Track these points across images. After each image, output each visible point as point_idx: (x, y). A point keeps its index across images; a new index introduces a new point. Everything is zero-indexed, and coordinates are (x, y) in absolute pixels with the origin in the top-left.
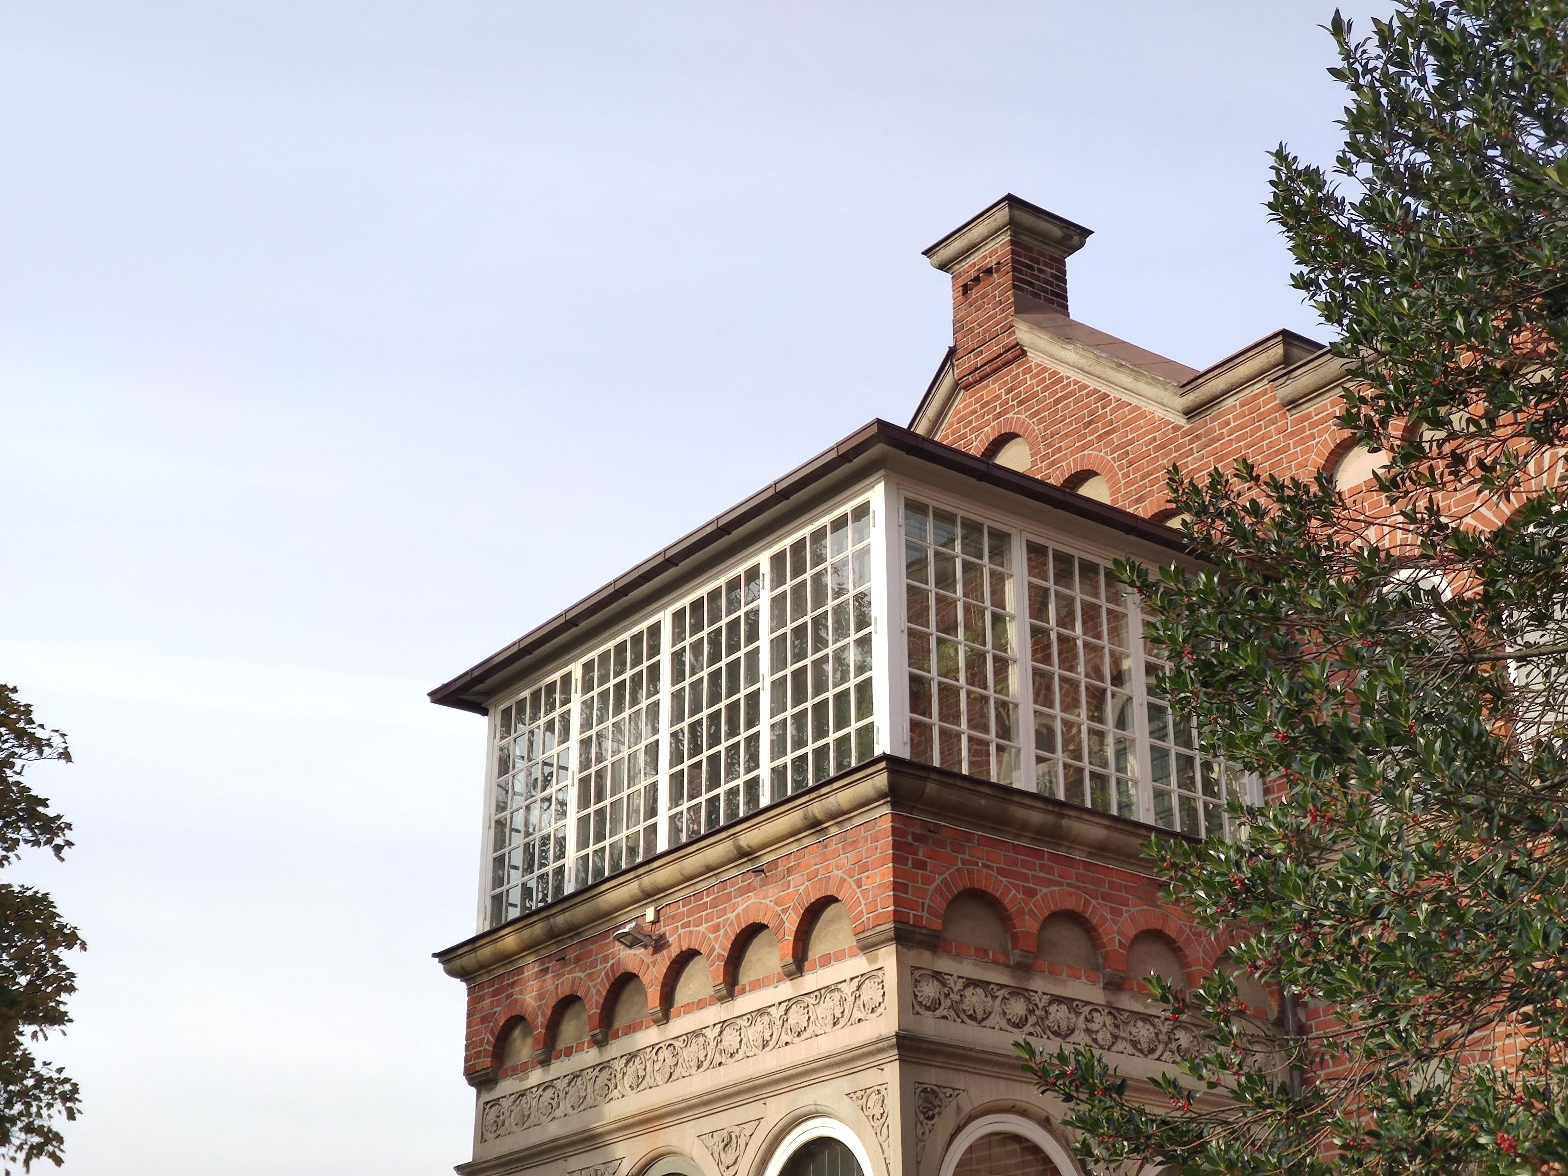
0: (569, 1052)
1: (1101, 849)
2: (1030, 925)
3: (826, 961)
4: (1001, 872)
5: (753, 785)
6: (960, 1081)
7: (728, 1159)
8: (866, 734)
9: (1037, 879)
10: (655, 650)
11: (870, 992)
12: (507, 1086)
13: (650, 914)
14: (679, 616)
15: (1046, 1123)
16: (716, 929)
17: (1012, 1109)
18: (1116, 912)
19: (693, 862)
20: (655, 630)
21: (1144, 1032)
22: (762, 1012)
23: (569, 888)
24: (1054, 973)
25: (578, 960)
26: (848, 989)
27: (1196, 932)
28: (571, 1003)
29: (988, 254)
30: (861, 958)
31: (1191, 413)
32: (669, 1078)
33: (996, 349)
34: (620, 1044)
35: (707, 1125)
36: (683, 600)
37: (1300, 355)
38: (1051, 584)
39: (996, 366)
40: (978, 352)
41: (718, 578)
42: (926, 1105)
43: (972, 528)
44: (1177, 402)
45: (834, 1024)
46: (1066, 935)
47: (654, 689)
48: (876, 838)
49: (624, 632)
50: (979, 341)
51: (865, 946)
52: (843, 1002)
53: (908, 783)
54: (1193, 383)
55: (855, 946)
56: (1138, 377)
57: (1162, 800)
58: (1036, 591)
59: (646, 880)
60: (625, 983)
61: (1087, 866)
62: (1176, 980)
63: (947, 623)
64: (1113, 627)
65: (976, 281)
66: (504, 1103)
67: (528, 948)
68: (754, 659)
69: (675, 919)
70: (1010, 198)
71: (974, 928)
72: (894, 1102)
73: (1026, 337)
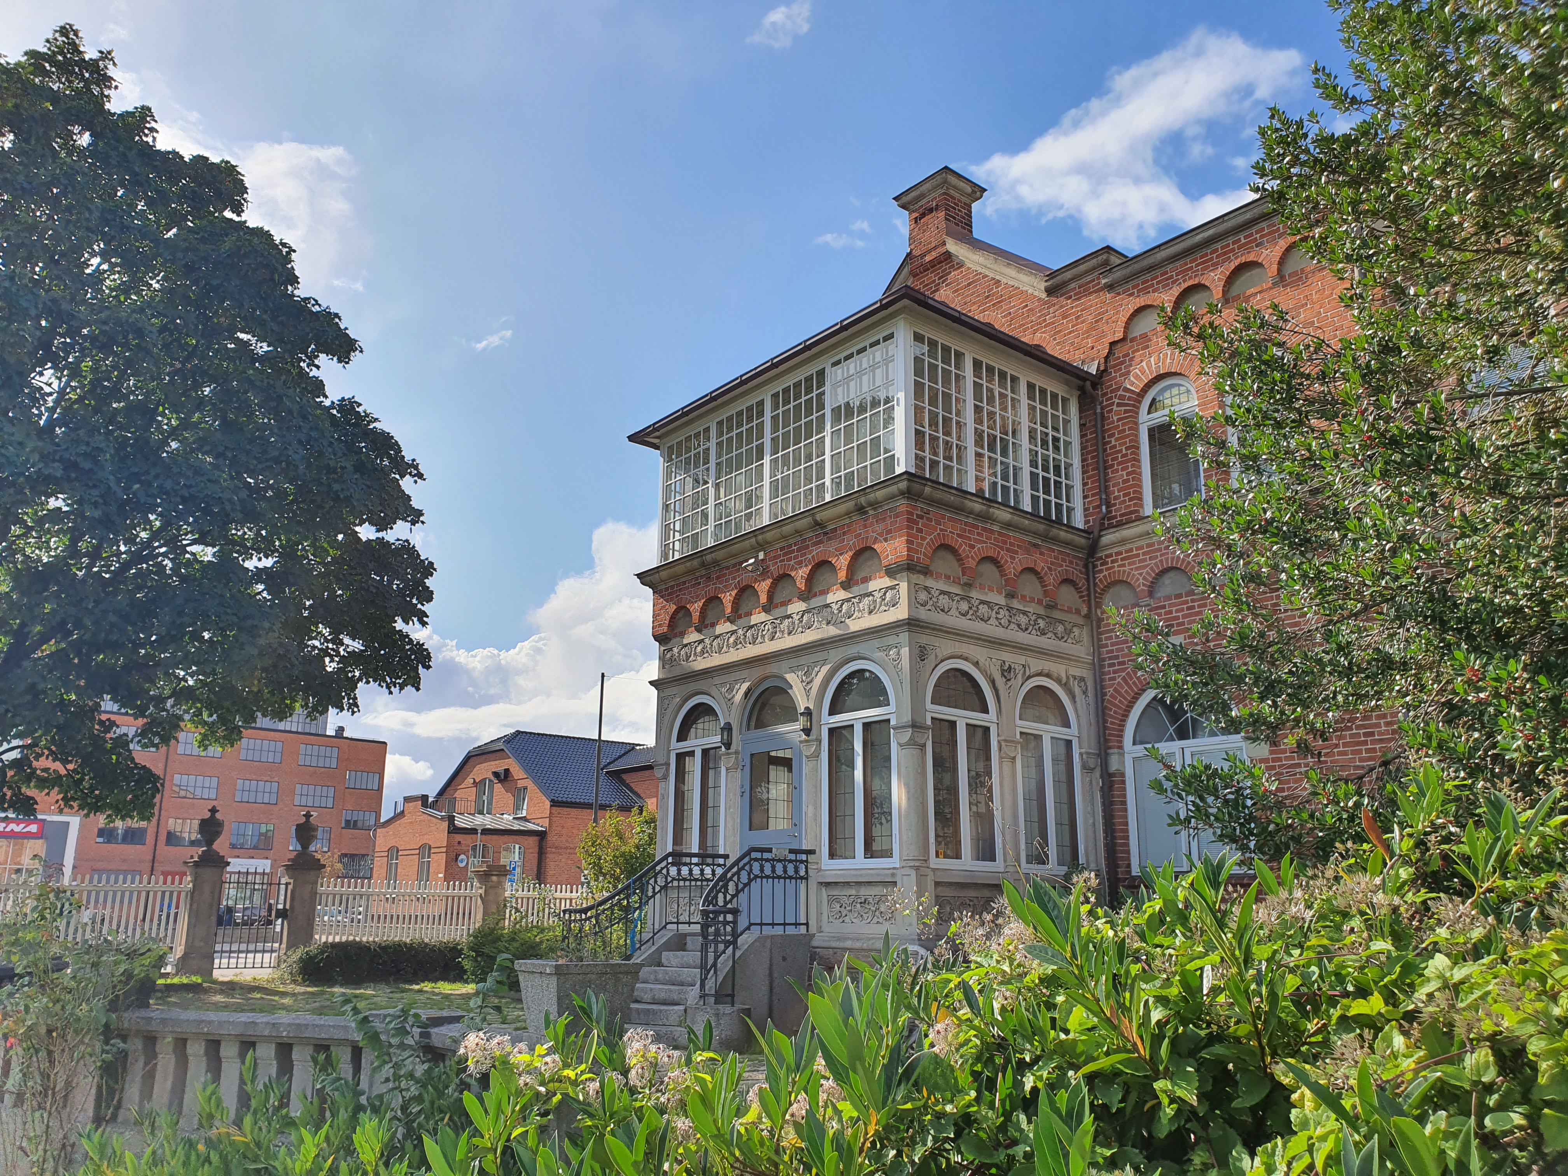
0: (714, 625)
1: (1008, 525)
2: (972, 563)
3: (866, 580)
4: (958, 535)
5: (821, 488)
6: (937, 642)
8: (891, 460)
9: (976, 540)
10: (761, 414)
11: (891, 597)
12: (677, 642)
13: (761, 556)
14: (775, 396)
15: (976, 664)
16: (801, 562)
17: (960, 657)
18: (1013, 558)
20: (761, 403)
21: (1023, 620)
22: (827, 606)
23: (715, 541)
24: (982, 587)
25: (718, 578)
26: (879, 594)
27: (1050, 569)
28: (714, 600)
29: (931, 200)
30: (887, 579)
31: (1050, 291)
32: (772, 639)
33: (934, 254)
34: (742, 622)
35: (794, 662)
36: (779, 387)
37: (1115, 260)
38: (984, 382)
39: (933, 264)
40: (923, 256)
41: (800, 375)
42: (921, 654)
43: (946, 350)
44: (1043, 285)
45: (870, 612)
46: (988, 569)
47: (761, 436)
48: (897, 516)
49: (742, 405)
50: (924, 249)
51: (891, 572)
52: (875, 601)
53: (916, 487)
54: (1053, 275)
55: (883, 573)
56: (1020, 271)
57: (1035, 499)
58: (977, 386)
59: (760, 538)
60: (745, 591)
61: (1000, 534)
62: (1039, 593)
63: (933, 401)
64: (1013, 407)
65: (923, 215)
66: (675, 650)
67: (689, 572)
68: (821, 419)
69: (775, 557)
70: (946, 168)
71: (945, 564)
72: (905, 651)
73: (952, 246)
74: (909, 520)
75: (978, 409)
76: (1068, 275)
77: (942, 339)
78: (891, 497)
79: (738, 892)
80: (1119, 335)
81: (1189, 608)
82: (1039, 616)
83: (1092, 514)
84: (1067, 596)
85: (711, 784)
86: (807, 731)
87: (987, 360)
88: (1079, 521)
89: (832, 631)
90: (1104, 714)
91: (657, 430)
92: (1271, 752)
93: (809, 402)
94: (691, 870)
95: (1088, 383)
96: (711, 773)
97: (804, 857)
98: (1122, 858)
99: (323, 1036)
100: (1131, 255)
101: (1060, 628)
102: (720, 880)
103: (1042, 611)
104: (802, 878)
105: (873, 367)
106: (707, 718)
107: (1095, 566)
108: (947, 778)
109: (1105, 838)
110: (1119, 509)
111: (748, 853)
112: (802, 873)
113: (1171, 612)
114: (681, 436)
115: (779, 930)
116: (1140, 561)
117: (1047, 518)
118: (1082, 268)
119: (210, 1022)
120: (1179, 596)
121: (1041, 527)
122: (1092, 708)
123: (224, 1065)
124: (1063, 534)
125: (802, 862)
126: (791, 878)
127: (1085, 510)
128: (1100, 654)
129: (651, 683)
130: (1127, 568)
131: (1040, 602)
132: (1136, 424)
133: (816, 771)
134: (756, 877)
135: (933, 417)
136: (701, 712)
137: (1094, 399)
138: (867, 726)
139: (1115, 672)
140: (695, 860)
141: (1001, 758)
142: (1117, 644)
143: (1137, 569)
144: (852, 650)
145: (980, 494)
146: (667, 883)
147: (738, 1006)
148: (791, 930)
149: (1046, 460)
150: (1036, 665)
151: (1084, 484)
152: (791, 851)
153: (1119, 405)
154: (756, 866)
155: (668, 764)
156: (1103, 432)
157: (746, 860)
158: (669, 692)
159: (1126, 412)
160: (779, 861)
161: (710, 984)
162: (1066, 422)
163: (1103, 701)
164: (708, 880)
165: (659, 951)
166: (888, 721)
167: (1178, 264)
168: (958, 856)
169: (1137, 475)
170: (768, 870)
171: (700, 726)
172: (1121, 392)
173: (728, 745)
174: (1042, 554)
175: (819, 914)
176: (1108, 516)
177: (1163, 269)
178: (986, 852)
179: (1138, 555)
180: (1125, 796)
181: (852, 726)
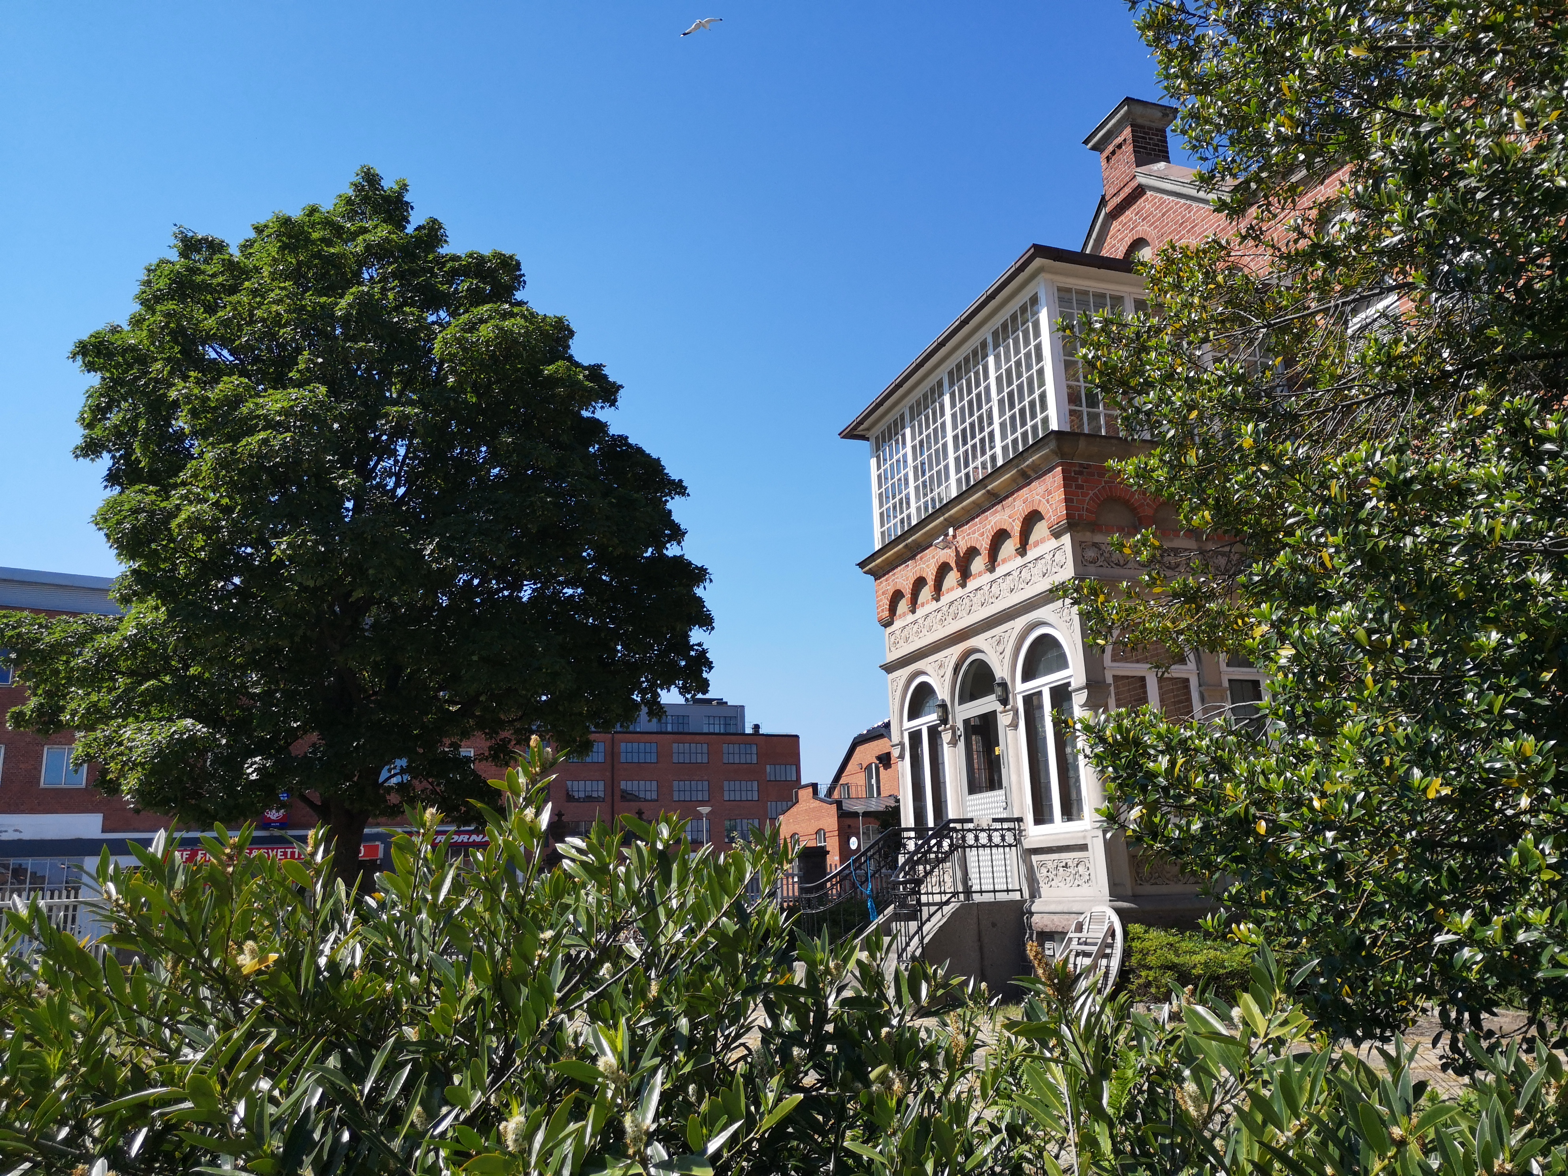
0: (923, 605)
2: (1148, 511)
3: (1036, 544)
5: (993, 458)
7: (1000, 649)
8: (1045, 421)
11: (1059, 556)
12: (898, 624)
13: (951, 531)
14: (951, 373)
16: (982, 534)
19: (969, 501)
20: (940, 382)
22: (1009, 574)
23: (914, 522)
25: (921, 558)
26: (1048, 557)
28: (920, 581)
29: (1119, 135)
30: (1053, 540)
32: (969, 612)
33: (1126, 191)
35: (988, 634)
36: (951, 363)
40: (1117, 195)
41: (967, 348)
45: (1045, 575)
47: (943, 414)
48: (1054, 476)
50: (1117, 188)
51: (1054, 534)
52: (1046, 564)
55: (1049, 535)
59: (947, 515)
60: (943, 569)
65: (1113, 153)
66: (897, 633)
67: (898, 555)
68: (988, 389)
69: (963, 532)
70: (1128, 99)
71: (1115, 517)
74: (1065, 478)
77: (1091, 286)
78: (1045, 458)
85: (938, 759)
86: (1004, 701)
89: (1016, 599)
91: (862, 422)
93: (977, 374)
96: (937, 749)
97: (1011, 825)
104: (1010, 846)
106: (929, 697)
111: (946, 825)
112: (1010, 841)
114: (882, 426)
126: (997, 846)
129: (881, 666)
133: (1016, 739)
134: (958, 847)
136: (923, 691)
138: (1052, 690)
144: (1034, 615)
148: (1002, 897)
152: (995, 820)
154: (957, 837)
155: (902, 744)
157: (945, 831)
158: (896, 673)
160: (983, 830)
166: (1069, 684)
170: (970, 840)
171: (924, 704)
173: (944, 721)
175: (1030, 880)
181: (1040, 693)
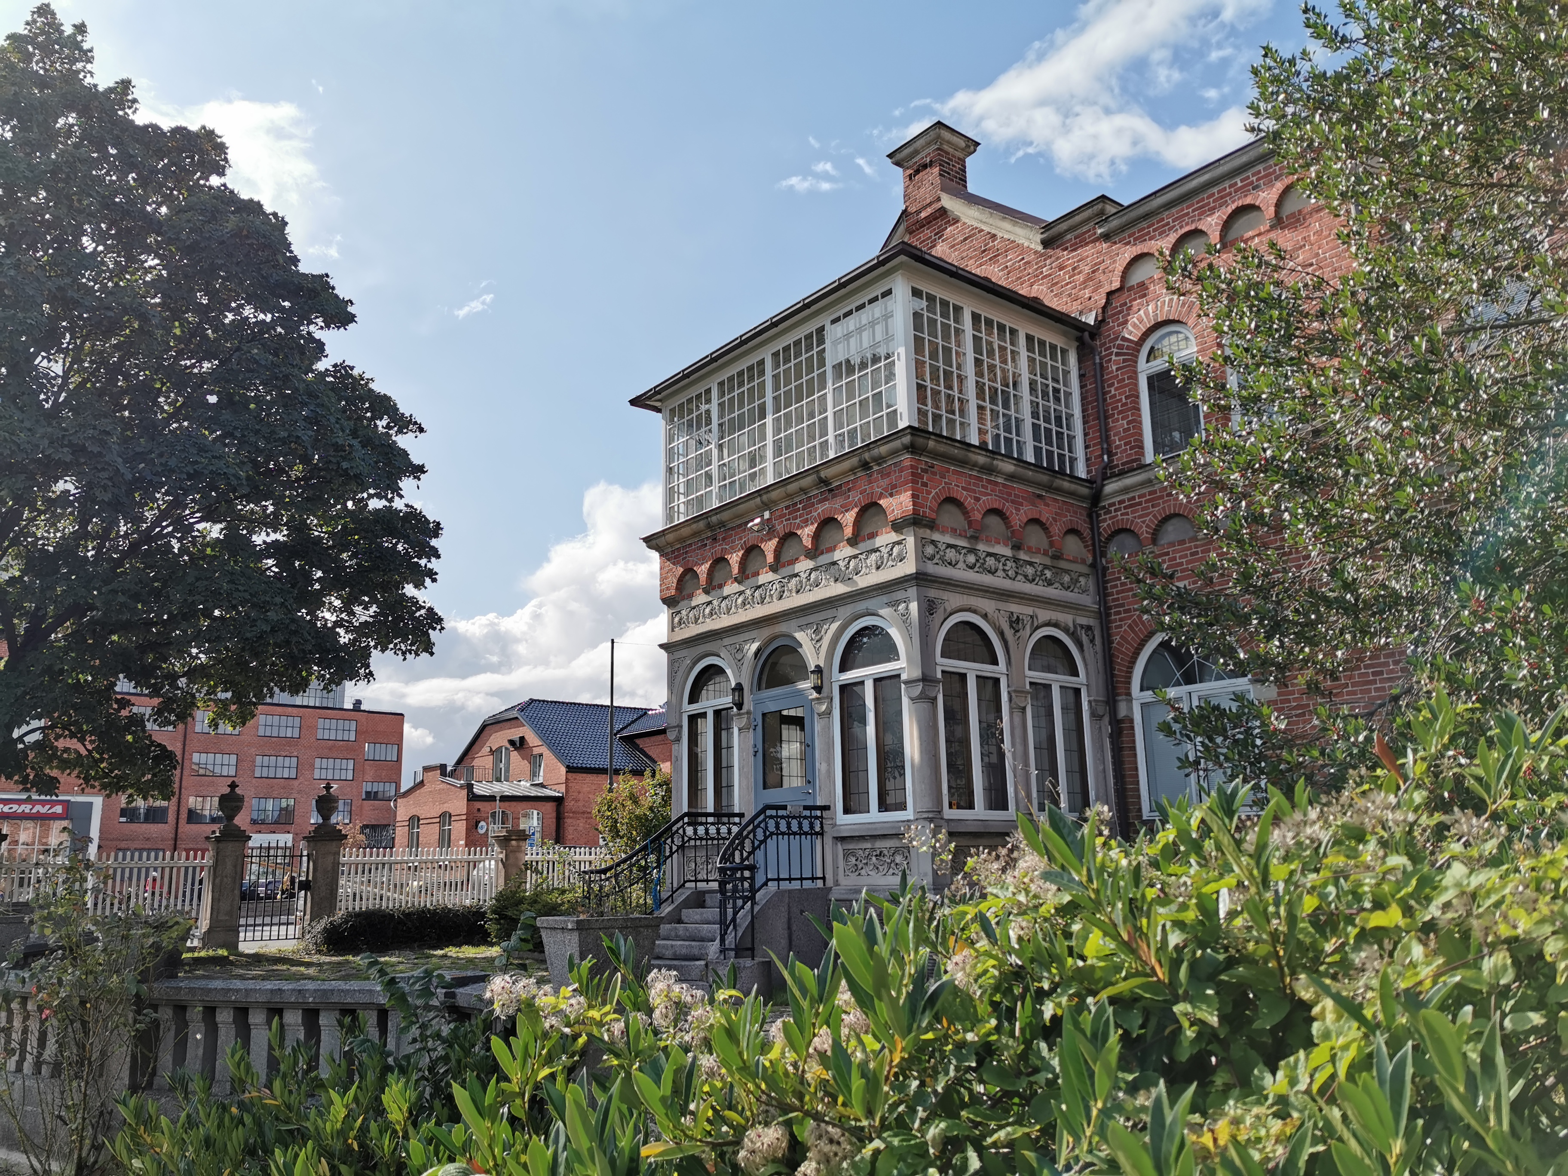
0: (721, 586)
1: (1011, 477)
2: (977, 516)
3: (871, 536)
4: (963, 488)
5: (824, 445)
6: (945, 595)
7: (817, 637)
8: (893, 416)
9: (982, 493)
10: (762, 373)
11: (898, 552)
12: (685, 604)
13: (767, 515)
14: (776, 355)
15: (985, 616)
16: (806, 520)
17: (969, 610)
18: (1018, 510)
19: (793, 487)
20: (762, 363)
21: (1030, 571)
22: (834, 563)
23: (714, 506)
24: (988, 541)
26: (885, 550)
27: (1055, 520)
28: (720, 561)
29: (924, 156)
30: (893, 534)
31: (1046, 243)
32: (781, 598)
33: (929, 211)
34: (751, 582)
35: (803, 621)
36: (779, 345)
37: (1111, 209)
38: (983, 335)
39: (930, 220)
40: (918, 212)
41: (800, 333)
42: (929, 608)
43: (945, 304)
44: (1039, 237)
45: (878, 568)
46: (994, 521)
47: (762, 395)
48: (901, 470)
49: (743, 365)
50: (919, 206)
51: (897, 527)
52: (882, 557)
53: (920, 441)
54: (1048, 226)
55: (889, 528)
56: (1015, 224)
57: (1037, 451)
58: (977, 340)
59: (765, 497)
60: (752, 551)
61: (1004, 485)
62: (1044, 543)
63: (934, 356)
64: (1014, 360)
65: (917, 172)
66: (684, 613)
67: (695, 534)
68: (822, 377)
69: (781, 516)
70: (939, 123)
71: (951, 517)
72: (914, 606)
73: (948, 202)
74: (913, 474)
75: (978, 362)
76: (1064, 226)
77: (940, 293)
78: (895, 453)
79: (754, 849)
80: (1116, 285)
81: (1192, 554)
82: (1046, 567)
83: (1094, 464)
84: (1073, 546)
85: (724, 744)
86: (818, 689)
87: (985, 313)
88: (1081, 472)
89: (840, 589)
90: (1111, 662)
91: (659, 392)
92: (1279, 694)
93: (810, 359)
94: (707, 830)
95: (1086, 334)
96: (724, 733)
97: (818, 813)
98: (1133, 803)
99: (349, 1000)
100: (1126, 204)
101: (1067, 578)
102: (736, 837)
103: (1048, 561)
104: (817, 834)
105: (873, 324)
106: (717, 679)
107: (1098, 516)
108: (958, 730)
109: (1115, 784)
110: (1120, 459)
111: (763, 811)
112: (818, 829)
113: (1175, 559)
114: (682, 398)
115: (796, 885)
116: (1143, 509)
117: (1050, 469)
118: (1078, 219)
119: (238, 991)
120: (1182, 542)
121: (1044, 478)
122: (1100, 656)
123: (253, 1032)
124: (1066, 485)
125: (817, 818)
126: (806, 834)
127: (1087, 460)
128: (1106, 602)
129: (662, 646)
130: (1130, 517)
131: (1045, 553)
132: (1136, 373)
133: (829, 728)
134: (772, 834)
135: (935, 370)
136: (712, 673)
137: (1092, 351)
138: (877, 681)
139: (1121, 620)
140: (711, 819)
141: (1011, 708)
142: (1123, 591)
143: (1140, 517)
144: (862, 606)
145: (983, 447)
146: (684, 843)
147: (757, 960)
148: (807, 884)
149: (1047, 411)
150: (1044, 615)
151: (1086, 434)
152: (806, 808)
153: (1117, 354)
154: (771, 824)
155: (680, 727)
156: (1103, 382)
157: (762, 817)
158: (678, 654)
159: (1124, 361)
160: (794, 817)
161: (730, 940)
162: (1066, 373)
163: (1110, 649)
164: (724, 839)
165: (679, 909)
166: (899, 675)
167: (1174, 210)
168: (971, 806)
169: (1137, 423)
170: (783, 827)
171: (711, 687)
172: (1119, 342)
173: (740, 705)
174: (1047, 505)
175: (836, 868)
176: (1109, 465)
177: (1160, 217)
178: (998, 800)
179: (1140, 503)
180: (1134, 742)
181: (862, 683)
